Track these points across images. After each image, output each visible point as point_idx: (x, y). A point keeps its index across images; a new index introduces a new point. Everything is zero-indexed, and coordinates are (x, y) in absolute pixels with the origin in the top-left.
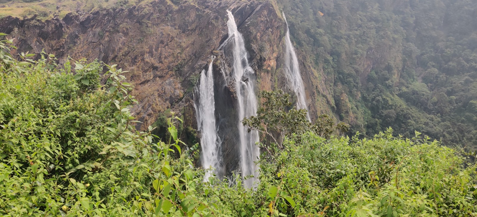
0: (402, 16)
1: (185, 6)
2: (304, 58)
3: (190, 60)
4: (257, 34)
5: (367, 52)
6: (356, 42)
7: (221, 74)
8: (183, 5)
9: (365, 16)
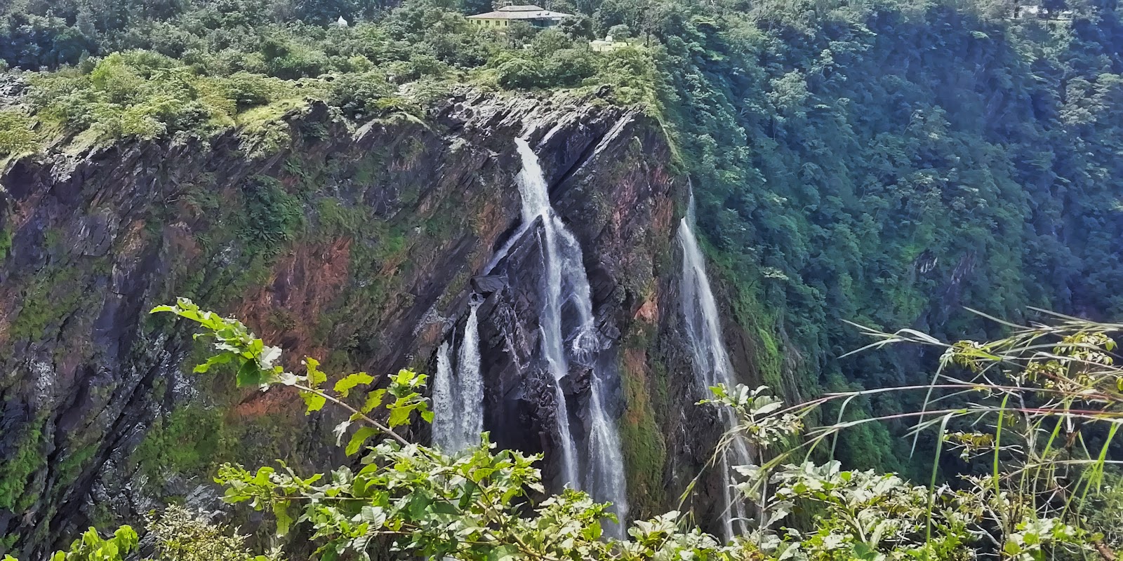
0: (1014, 146)
1: (389, 127)
2: (735, 292)
3: (398, 310)
4: (612, 216)
5: (919, 267)
6: (881, 234)
7: (507, 356)
8: (381, 121)
9: (902, 146)
